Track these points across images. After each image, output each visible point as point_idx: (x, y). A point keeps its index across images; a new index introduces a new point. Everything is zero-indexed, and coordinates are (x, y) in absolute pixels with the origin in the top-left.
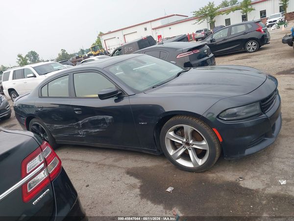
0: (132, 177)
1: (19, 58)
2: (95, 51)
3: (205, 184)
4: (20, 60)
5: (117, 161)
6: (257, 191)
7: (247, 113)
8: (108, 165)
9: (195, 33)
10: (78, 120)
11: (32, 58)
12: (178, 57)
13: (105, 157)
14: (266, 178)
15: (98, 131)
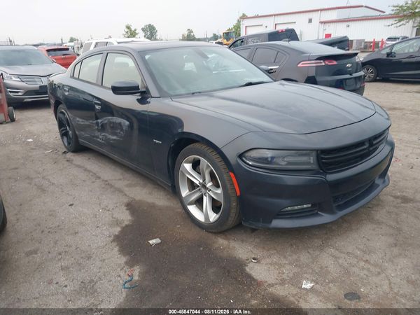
0: (128, 212)
1: (127, 30)
2: (228, 40)
3: (203, 250)
4: (127, 32)
5: (129, 186)
6: (259, 284)
7: (289, 163)
8: (116, 188)
9: (385, 40)
10: (97, 118)
11: (148, 33)
12: (300, 65)
13: (121, 177)
14: (288, 271)
15: (115, 140)
